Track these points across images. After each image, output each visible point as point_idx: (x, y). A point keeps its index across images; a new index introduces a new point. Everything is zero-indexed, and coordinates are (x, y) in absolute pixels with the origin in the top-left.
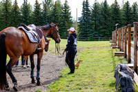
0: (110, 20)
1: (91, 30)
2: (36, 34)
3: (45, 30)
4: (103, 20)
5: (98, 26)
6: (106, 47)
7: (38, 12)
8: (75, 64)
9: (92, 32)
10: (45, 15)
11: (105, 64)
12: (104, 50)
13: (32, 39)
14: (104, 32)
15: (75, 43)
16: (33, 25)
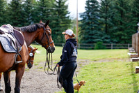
0: (128, 17)
1: (99, 32)
2: (14, 40)
3: (28, 32)
4: (118, 17)
5: (110, 26)
6: (123, 58)
7: (17, 4)
8: (74, 85)
9: (101, 36)
10: (27, 8)
11: (120, 85)
12: (120, 63)
13: (7, 47)
14: (119, 36)
15: (75, 53)
16: (9, 25)
